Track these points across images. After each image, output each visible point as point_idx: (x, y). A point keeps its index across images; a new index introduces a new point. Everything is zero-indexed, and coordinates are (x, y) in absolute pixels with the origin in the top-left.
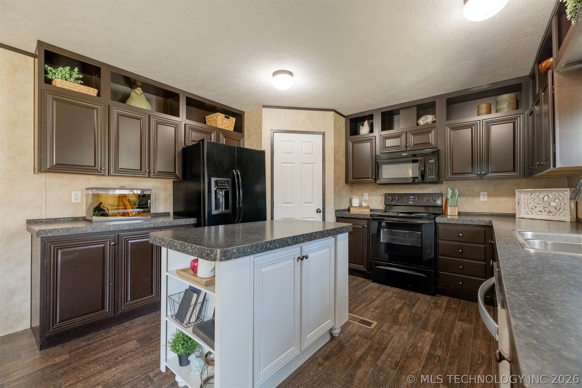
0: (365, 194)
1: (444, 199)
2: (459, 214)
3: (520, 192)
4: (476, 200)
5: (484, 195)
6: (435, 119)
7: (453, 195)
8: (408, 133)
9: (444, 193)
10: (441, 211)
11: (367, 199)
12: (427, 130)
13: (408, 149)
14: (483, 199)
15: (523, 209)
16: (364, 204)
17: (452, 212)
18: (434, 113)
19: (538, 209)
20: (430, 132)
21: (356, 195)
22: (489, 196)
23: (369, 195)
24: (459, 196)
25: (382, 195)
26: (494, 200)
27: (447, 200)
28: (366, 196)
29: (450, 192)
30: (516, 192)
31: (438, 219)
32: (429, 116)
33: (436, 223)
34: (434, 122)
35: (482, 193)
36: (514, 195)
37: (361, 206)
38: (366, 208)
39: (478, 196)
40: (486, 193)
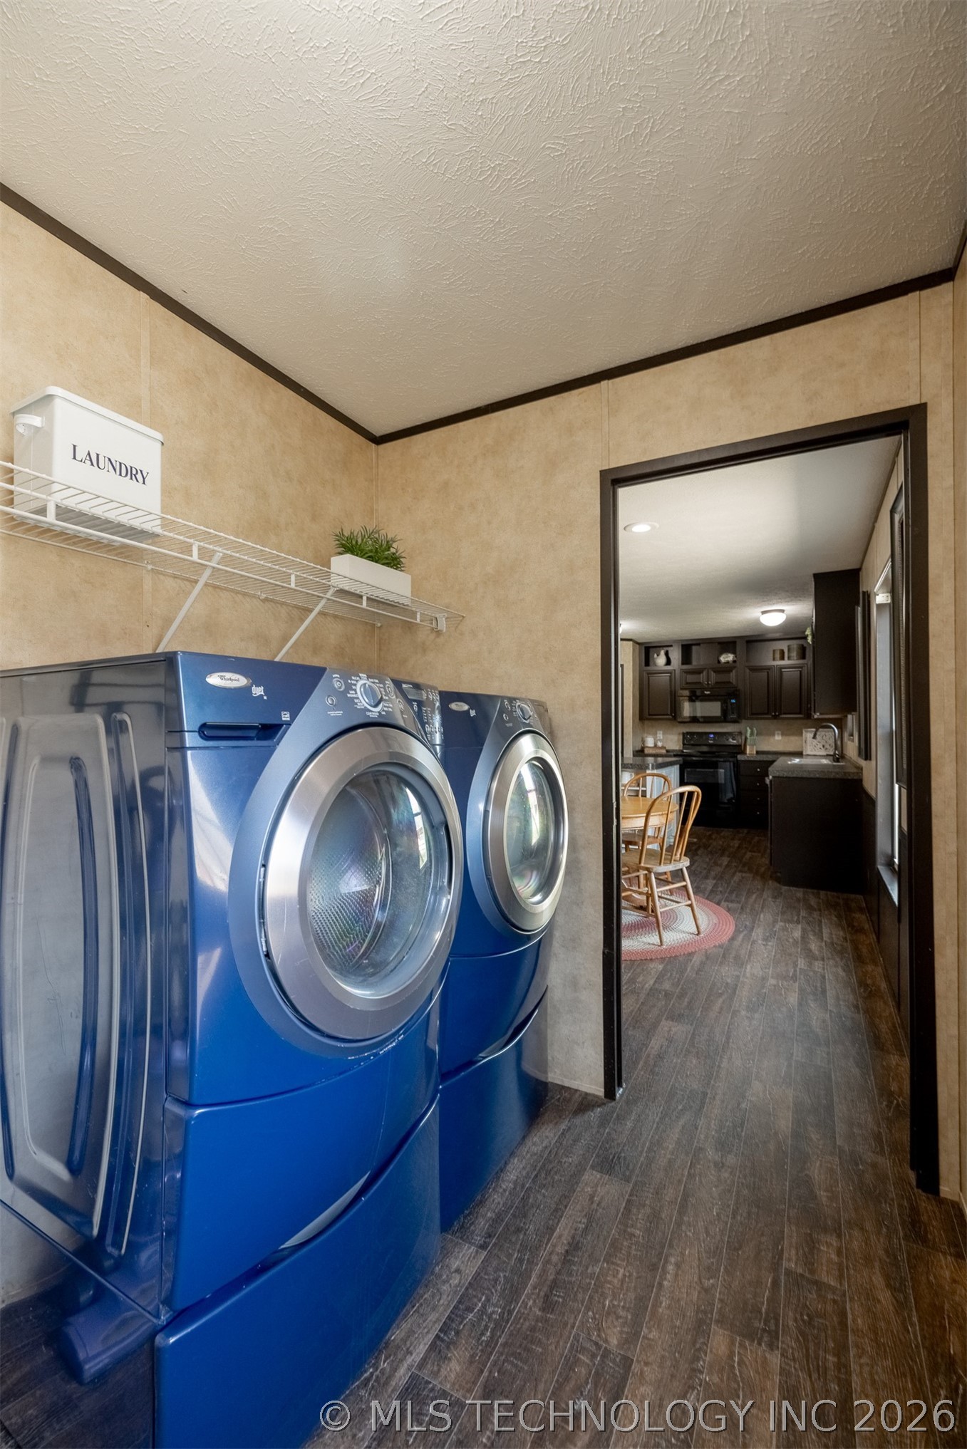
0: (658, 732)
1: (743, 737)
2: (758, 753)
3: (806, 732)
4: (772, 739)
5: (778, 734)
6: (735, 659)
7: (752, 734)
8: (710, 670)
9: (743, 732)
10: (740, 749)
11: (661, 738)
12: (728, 668)
13: (710, 686)
14: (778, 737)
15: (808, 747)
16: (660, 744)
17: (750, 751)
18: (734, 652)
19: (818, 747)
20: (732, 671)
21: (650, 734)
22: (783, 735)
23: (663, 734)
24: (757, 735)
25: (679, 734)
26: (786, 739)
27: (746, 739)
28: (660, 735)
29: (749, 731)
30: (804, 732)
31: (740, 757)
32: (730, 655)
33: (737, 761)
34: (734, 661)
35: (776, 732)
36: (801, 734)
37: (656, 746)
38: (663, 747)
39: (774, 735)
40: (780, 732)
